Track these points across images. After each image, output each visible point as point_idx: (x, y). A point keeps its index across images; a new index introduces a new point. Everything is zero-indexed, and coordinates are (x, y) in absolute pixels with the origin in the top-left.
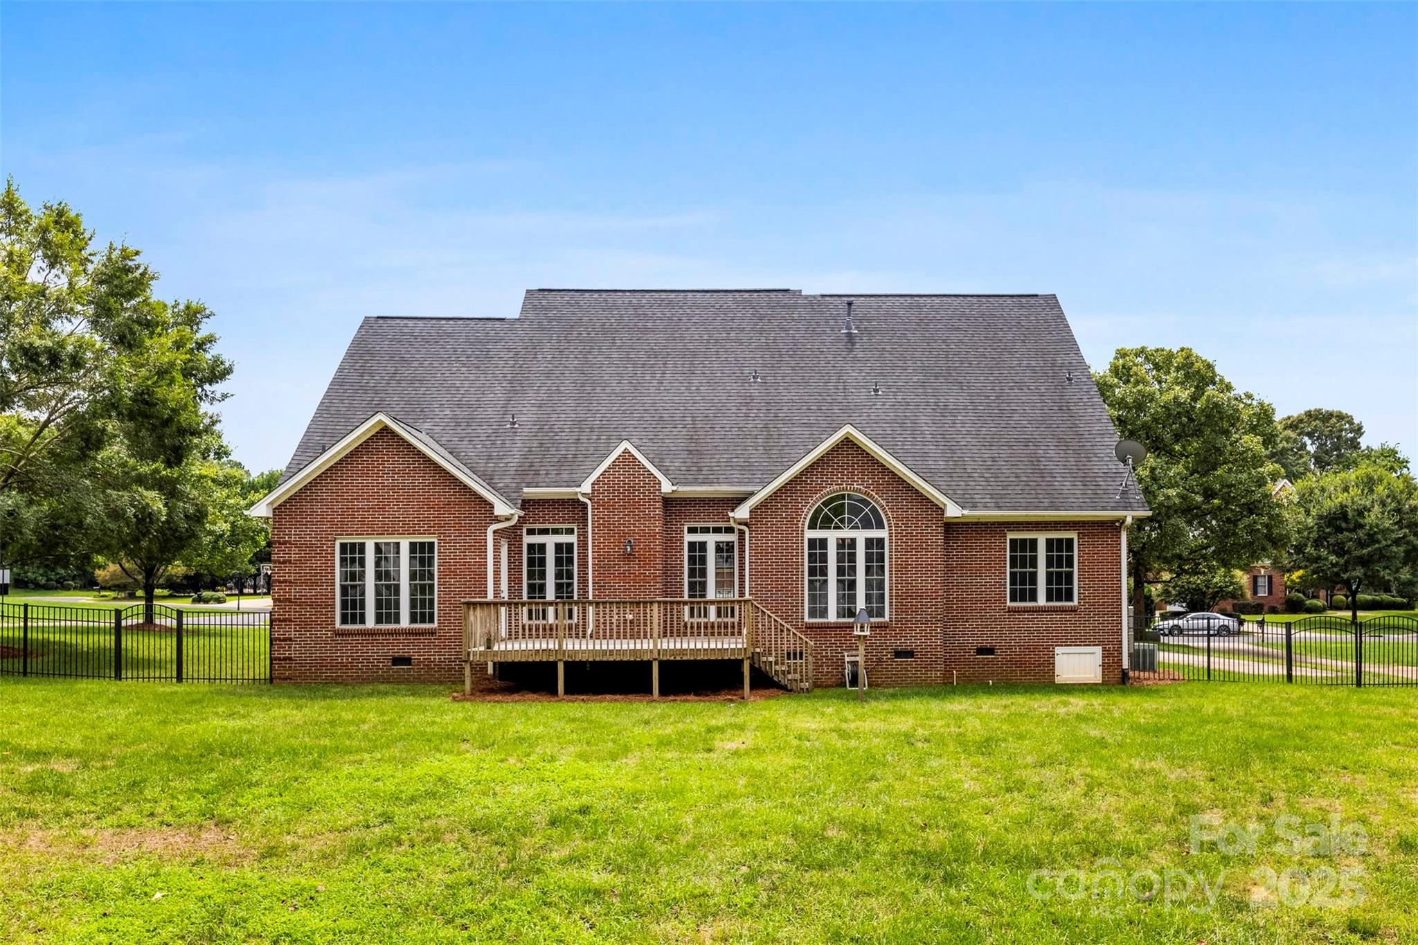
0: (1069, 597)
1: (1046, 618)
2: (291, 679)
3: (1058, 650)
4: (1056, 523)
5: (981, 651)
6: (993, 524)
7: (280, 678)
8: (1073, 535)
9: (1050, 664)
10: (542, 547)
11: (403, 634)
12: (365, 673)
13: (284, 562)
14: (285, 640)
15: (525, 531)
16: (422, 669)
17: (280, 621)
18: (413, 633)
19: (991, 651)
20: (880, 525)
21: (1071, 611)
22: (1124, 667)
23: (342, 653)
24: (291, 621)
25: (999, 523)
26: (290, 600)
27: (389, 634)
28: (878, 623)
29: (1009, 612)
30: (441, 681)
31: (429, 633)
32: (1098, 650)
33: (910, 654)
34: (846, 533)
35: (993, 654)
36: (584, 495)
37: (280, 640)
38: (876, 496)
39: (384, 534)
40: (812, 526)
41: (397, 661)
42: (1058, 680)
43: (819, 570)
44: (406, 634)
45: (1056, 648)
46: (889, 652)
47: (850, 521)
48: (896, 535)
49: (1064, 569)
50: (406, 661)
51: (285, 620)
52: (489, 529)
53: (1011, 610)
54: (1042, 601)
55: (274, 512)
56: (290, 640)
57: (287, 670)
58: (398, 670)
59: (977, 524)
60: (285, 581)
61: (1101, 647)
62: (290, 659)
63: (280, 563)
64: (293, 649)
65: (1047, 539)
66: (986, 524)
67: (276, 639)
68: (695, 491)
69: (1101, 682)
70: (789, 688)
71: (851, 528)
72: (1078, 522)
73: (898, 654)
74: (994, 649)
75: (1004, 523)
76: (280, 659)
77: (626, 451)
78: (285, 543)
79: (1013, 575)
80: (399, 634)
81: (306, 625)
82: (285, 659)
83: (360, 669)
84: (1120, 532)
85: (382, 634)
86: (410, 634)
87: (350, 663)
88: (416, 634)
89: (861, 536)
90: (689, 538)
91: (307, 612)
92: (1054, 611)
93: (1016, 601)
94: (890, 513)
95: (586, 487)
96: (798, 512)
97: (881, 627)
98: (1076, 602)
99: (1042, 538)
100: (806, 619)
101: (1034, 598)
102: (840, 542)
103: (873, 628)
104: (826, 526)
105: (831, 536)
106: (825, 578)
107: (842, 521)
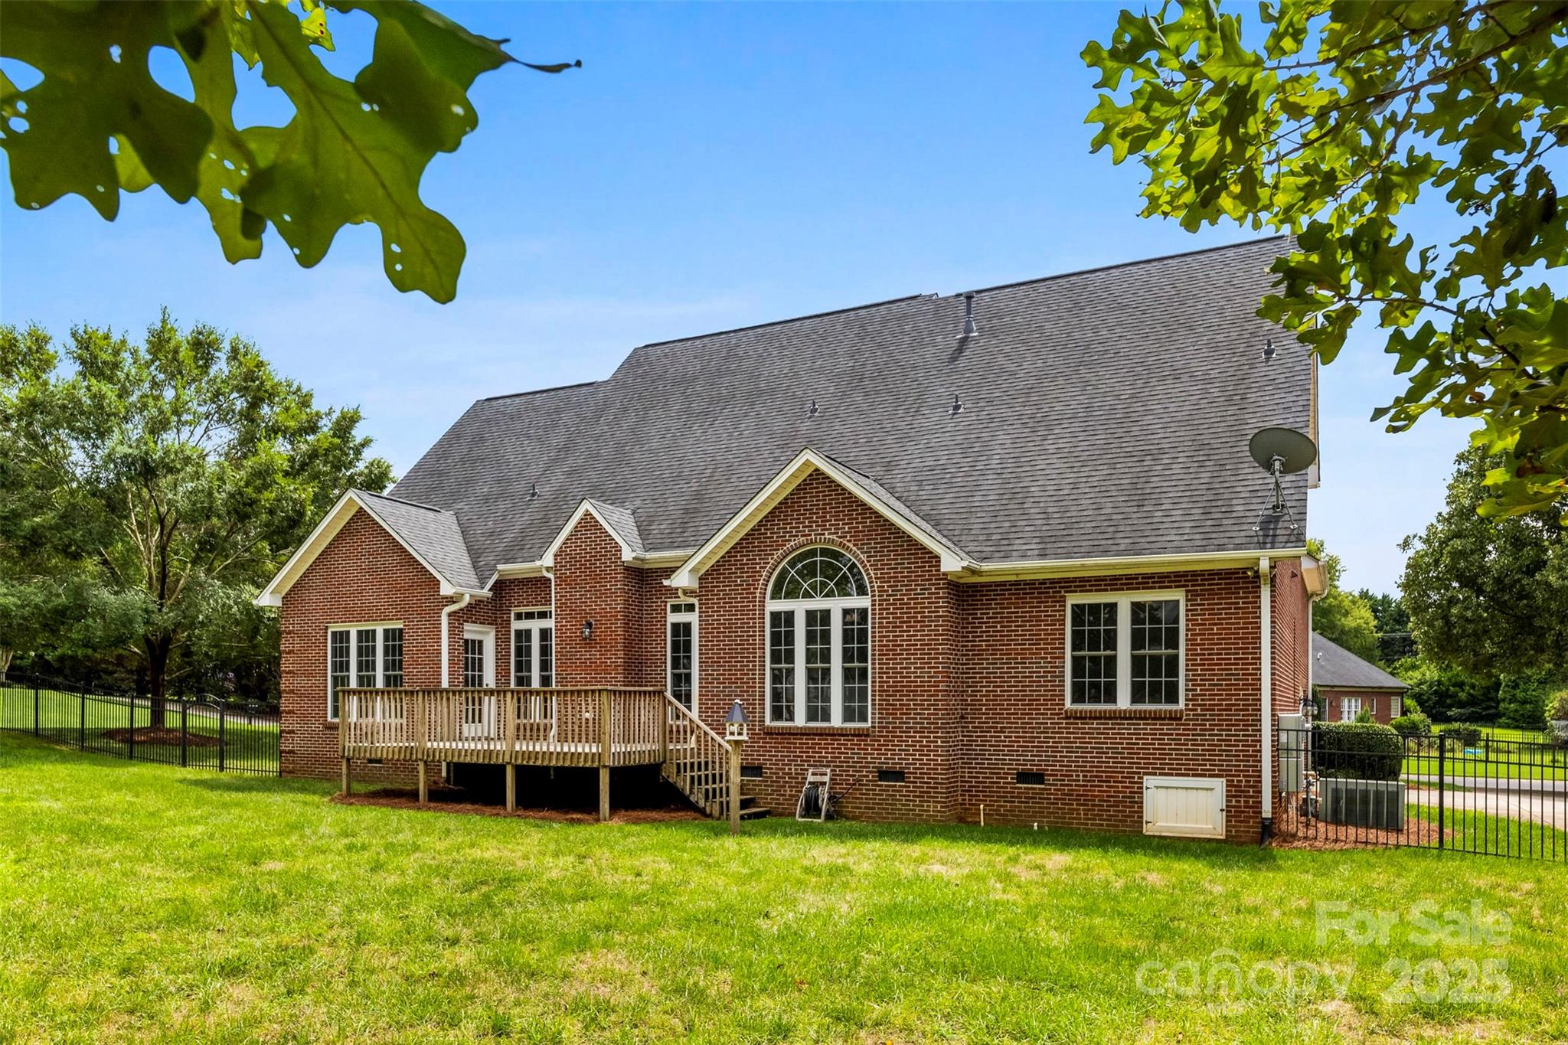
0: (1173, 698)
1: (1127, 728)
2: (293, 773)
3: (1149, 781)
4: (1146, 576)
5: (1023, 777)
6: (1043, 582)
7: (286, 772)
8: (1178, 595)
9: (1134, 804)
10: (528, 632)
13: (289, 652)
14: (290, 732)
15: (512, 615)
16: (391, 767)
17: (286, 712)
19: (1039, 778)
20: (862, 591)
21: (1171, 718)
22: (1264, 816)
23: (330, 748)
24: (293, 713)
25: (1053, 581)
26: (293, 692)
28: (859, 729)
29: (1067, 718)
32: (1219, 785)
33: (898, 775)
34: (818, 604)
35: (1043, 783)
36: (548, 569)
37: (286, 732)
38: (854, 548)
39: (362, 621)
40: (776, 595)
42: (1148, 830)
43: (783, 654)
45: (1145, 777)
46: (871, 772)
47: (824, 585)
48: (882, 604)
49: (1163, 651)
51: (289, 712)
52: (443, 612)
53: (1071, 716)
54: (1124, 701)
56: (293, 732)
57: (291, 764)
58: (372, 769)
59: (1017, 583)
60: (290, 672)
61: (1224, 780)
62: (293, 752)
64: (295, 741)
65: (1133, 604)
66: (1032, 582)
68: (664, 558)
69: (1223, 837)
70: (708, 812)
71: (827, 595)
72: (1185, 574)
73: (884, 775)
74: (1042, 775)
75: (1060, 581)
76: (286, 752)
77: (587, 514)
78: (290, 633)
79: (1076, 661)
81: (304, 717)
82: (289, 752)
84: (1259, 587)
87: (336, 758)
89: (836, 606)
90: (673, 618)
91: (305, 704)
92: (1141, 718)
93: (1084, 702)
94: (871, 572)
95: (548, 560)
96: (755, 575)
97: (860, 736)
98: (1182, 705)
99: (1124, 602)
100: (768, 722)
101: (1111, 696)
102: (811, 616)
103: (848, 735)
104: (791, 594)
105: (799, 607)
106: (791, 666)
107: (813, 587)
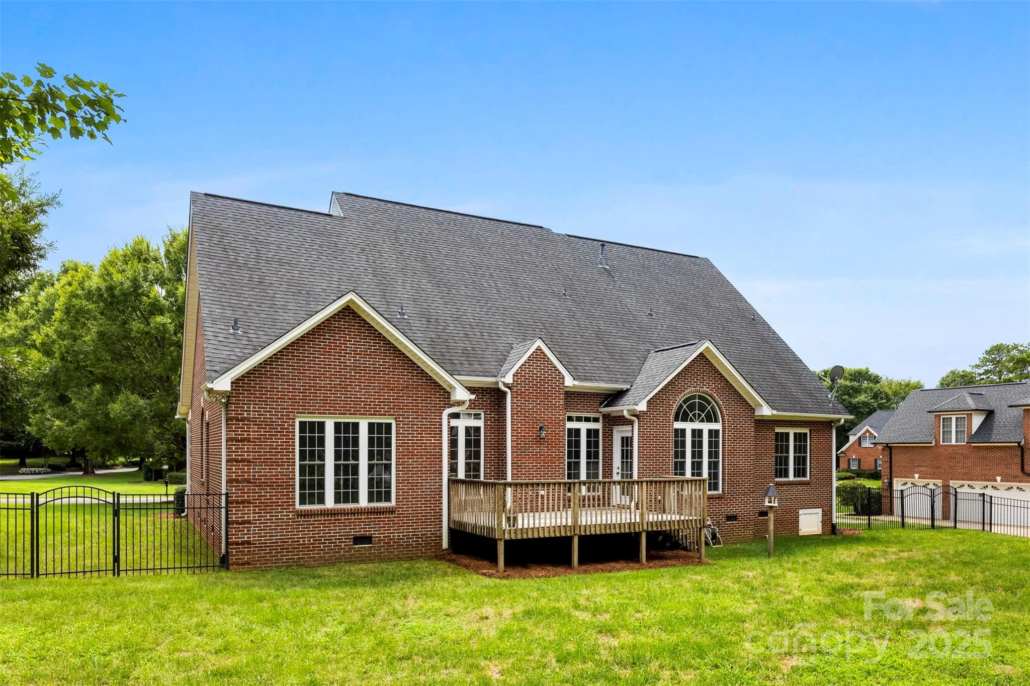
1: (795, 489)
2: (249, 564)
3: (801, 512)
4: (800, 422)
5: (761, 514)
6: (768, 421)
7: (238, 564)
8: (807, 431)
9: (796, 521)
10: (455, 430)
11: (364, 513)
12: (327, 553)
13: (242, 440)
14: (243, 523)
16: (382, 546)
17: (238, 503)
18: (374, 512)
20: (717, 420)
21: (807, 484)
22: (833, 522)
23: (303, 535)
24: (249, 502)
25: (772, 421)
26: (248, 481)
27: (351, 513)
30: (399, 558)
31: (389, 512)
32: (820, 511)
33: (735, 518)
34: (697, 426)
36: (505, 384)
37: (238, 523)
38: (715, 397)
39: (346, 414)
40: (676, 419)
41: (358, 540)
42: (800, 533)
43: (680, 453)
44: (368, 513)
45: (800, 510)
46: (723, 517)
47: (699, 415)
48: (727, 428)
49: (802, 454)
50: (367, 539)
51: (243, 502)
52: (444, 412)
53: (777, 484)
54: (791, 477)
55: (232, 386)
56: (249, 522)
57: (246, 555)
58: (359, 550)
60: (243, 460)
62: (249, 543)
63: (237, 440)
64: (252, 532)
66: (765, 421)
67: (233, 522)
69: (821, 533)
71: (701, 421)
72: (811, 422)
73: (728, 518)
76: (237, 544)
77: (539, 349)
78: (243, 420)
80: (361, 513)
81: (266, 506)
82: (243, 543)
83: (322, 550)
84: (831, 429)
85: (345, 514)
86: (371, 513)
87: (312, 544)
88: (377, 513)
89: (706, 427)
90: (568, 425)
91: (267, 492)
92: (799, 484)
94: (723, 411)
95: (509, 378)
97: (719, 498)
98: (808, 478)
99: (792, 432)
101: (786, 475)
102: (693, 431)
103: (714, 498)
104: (685, 419)
105: (688, 427)
106: (684, 460)
107: (694, 415)
